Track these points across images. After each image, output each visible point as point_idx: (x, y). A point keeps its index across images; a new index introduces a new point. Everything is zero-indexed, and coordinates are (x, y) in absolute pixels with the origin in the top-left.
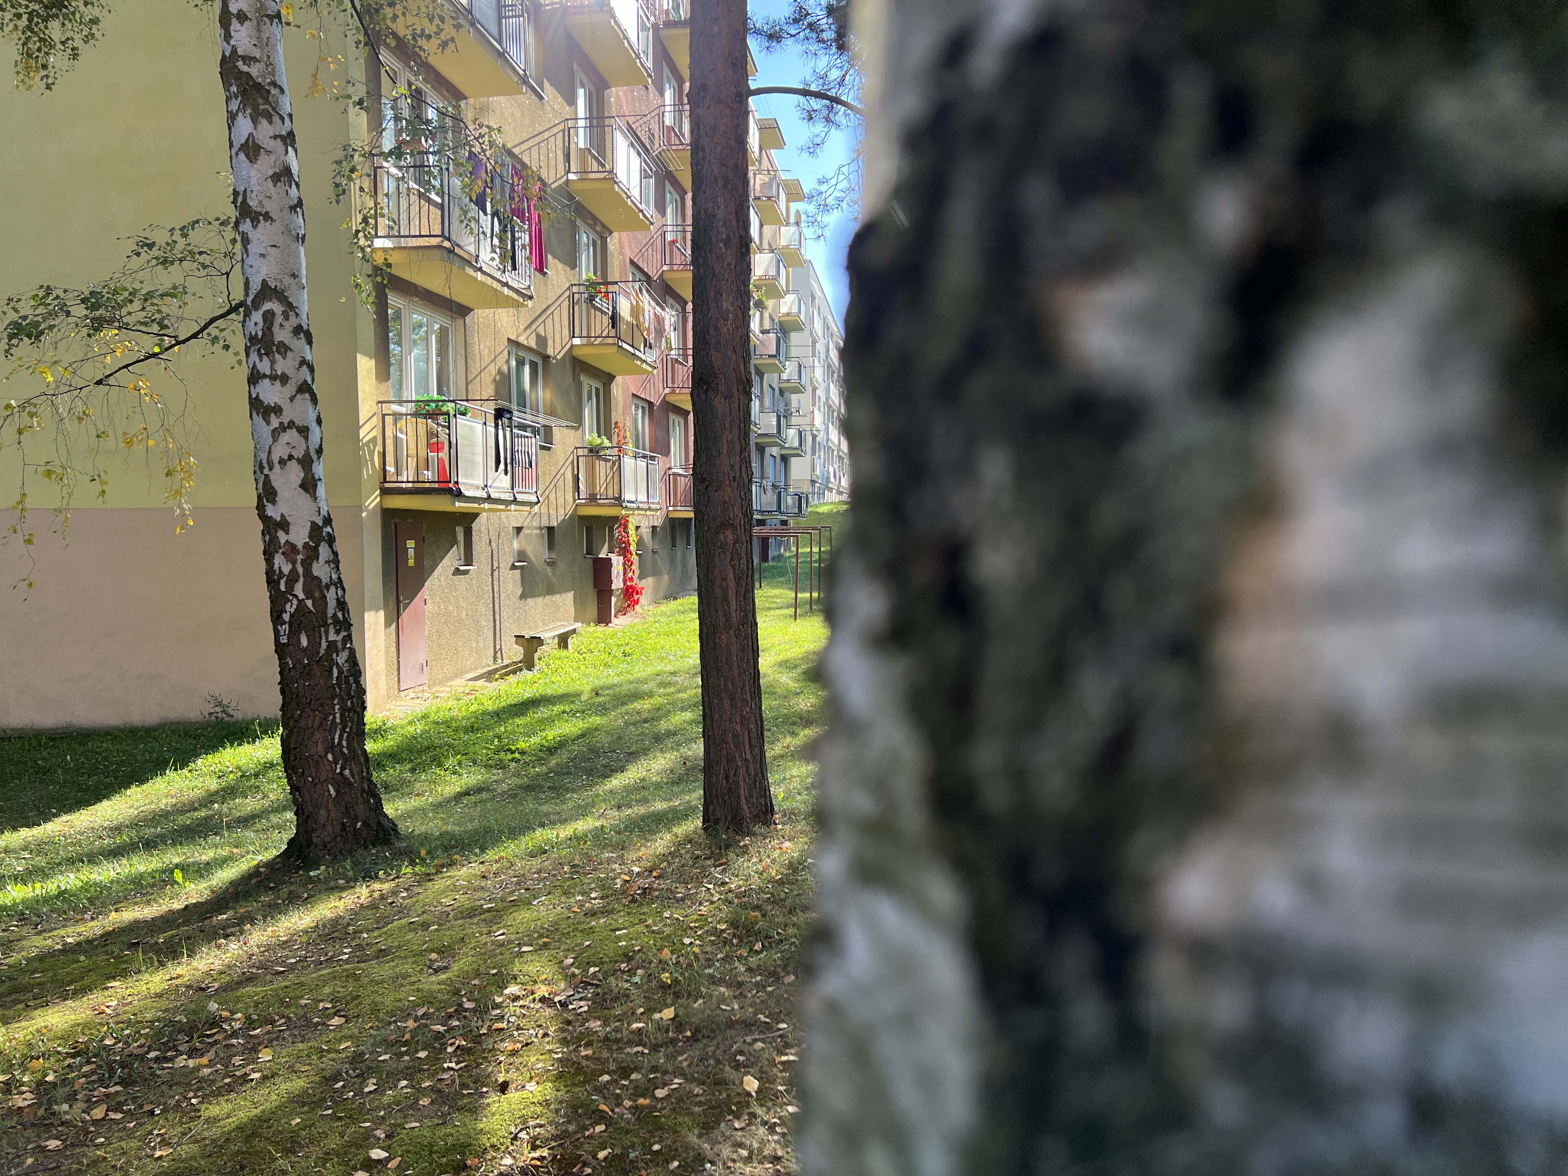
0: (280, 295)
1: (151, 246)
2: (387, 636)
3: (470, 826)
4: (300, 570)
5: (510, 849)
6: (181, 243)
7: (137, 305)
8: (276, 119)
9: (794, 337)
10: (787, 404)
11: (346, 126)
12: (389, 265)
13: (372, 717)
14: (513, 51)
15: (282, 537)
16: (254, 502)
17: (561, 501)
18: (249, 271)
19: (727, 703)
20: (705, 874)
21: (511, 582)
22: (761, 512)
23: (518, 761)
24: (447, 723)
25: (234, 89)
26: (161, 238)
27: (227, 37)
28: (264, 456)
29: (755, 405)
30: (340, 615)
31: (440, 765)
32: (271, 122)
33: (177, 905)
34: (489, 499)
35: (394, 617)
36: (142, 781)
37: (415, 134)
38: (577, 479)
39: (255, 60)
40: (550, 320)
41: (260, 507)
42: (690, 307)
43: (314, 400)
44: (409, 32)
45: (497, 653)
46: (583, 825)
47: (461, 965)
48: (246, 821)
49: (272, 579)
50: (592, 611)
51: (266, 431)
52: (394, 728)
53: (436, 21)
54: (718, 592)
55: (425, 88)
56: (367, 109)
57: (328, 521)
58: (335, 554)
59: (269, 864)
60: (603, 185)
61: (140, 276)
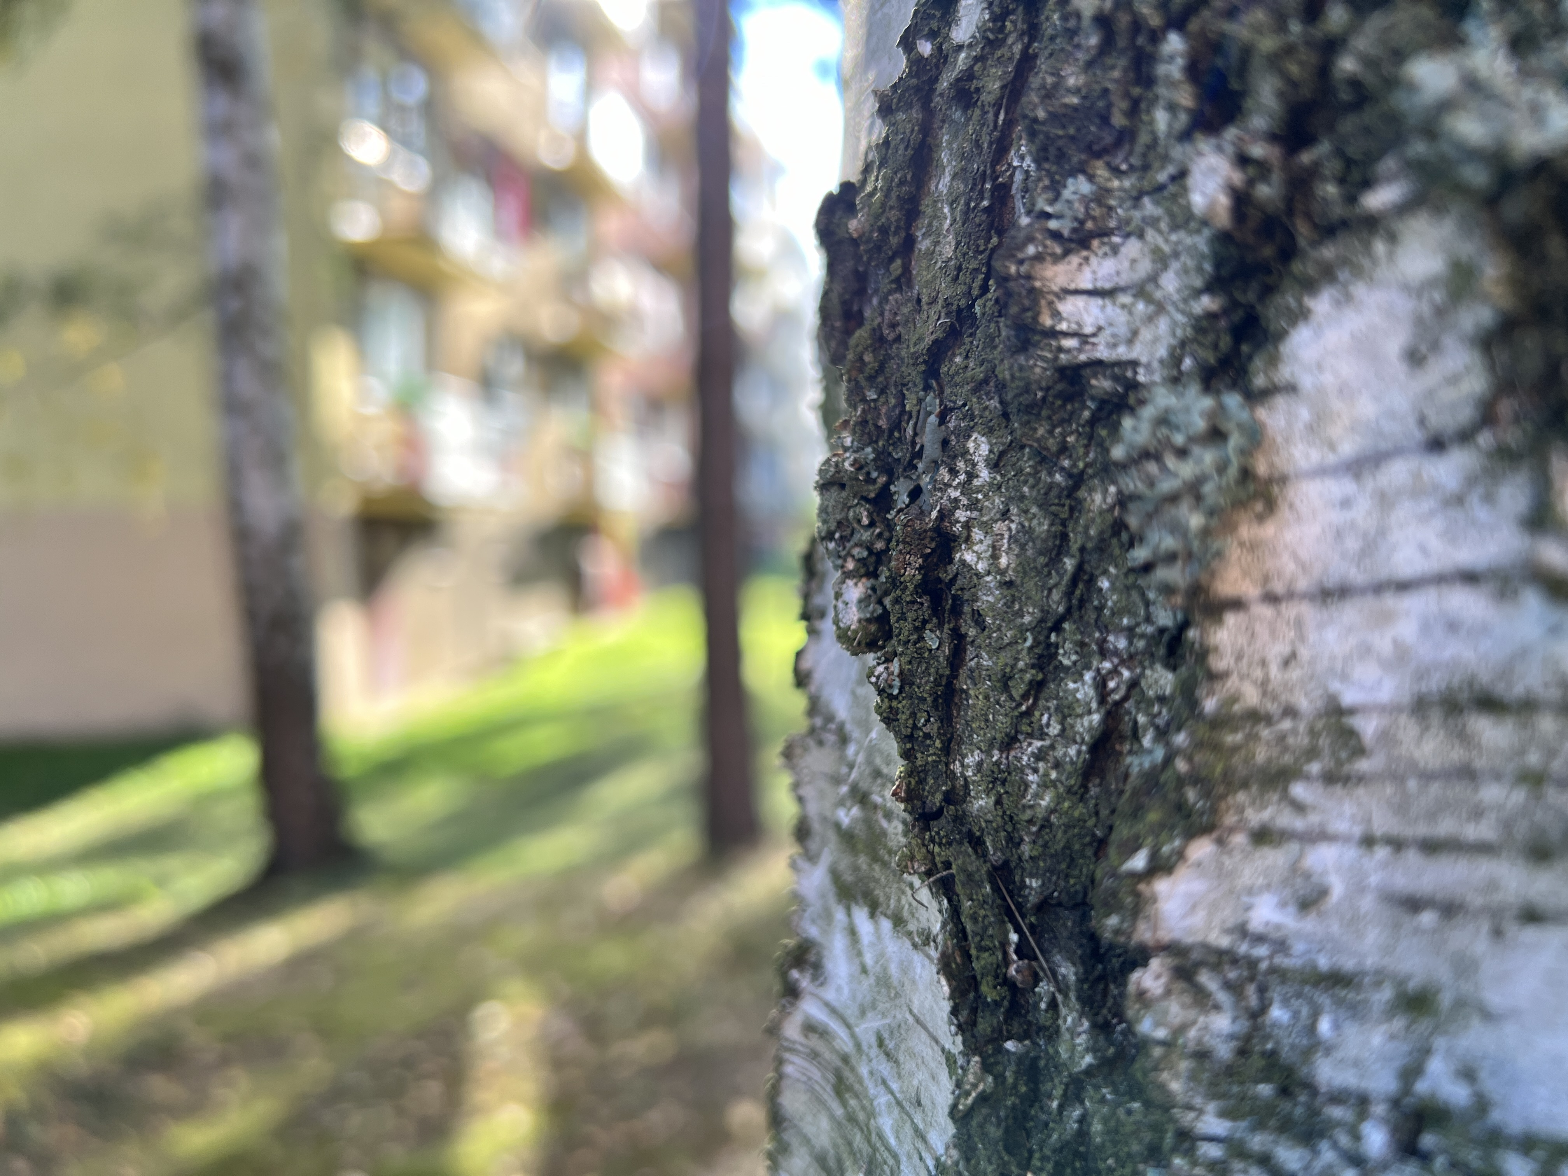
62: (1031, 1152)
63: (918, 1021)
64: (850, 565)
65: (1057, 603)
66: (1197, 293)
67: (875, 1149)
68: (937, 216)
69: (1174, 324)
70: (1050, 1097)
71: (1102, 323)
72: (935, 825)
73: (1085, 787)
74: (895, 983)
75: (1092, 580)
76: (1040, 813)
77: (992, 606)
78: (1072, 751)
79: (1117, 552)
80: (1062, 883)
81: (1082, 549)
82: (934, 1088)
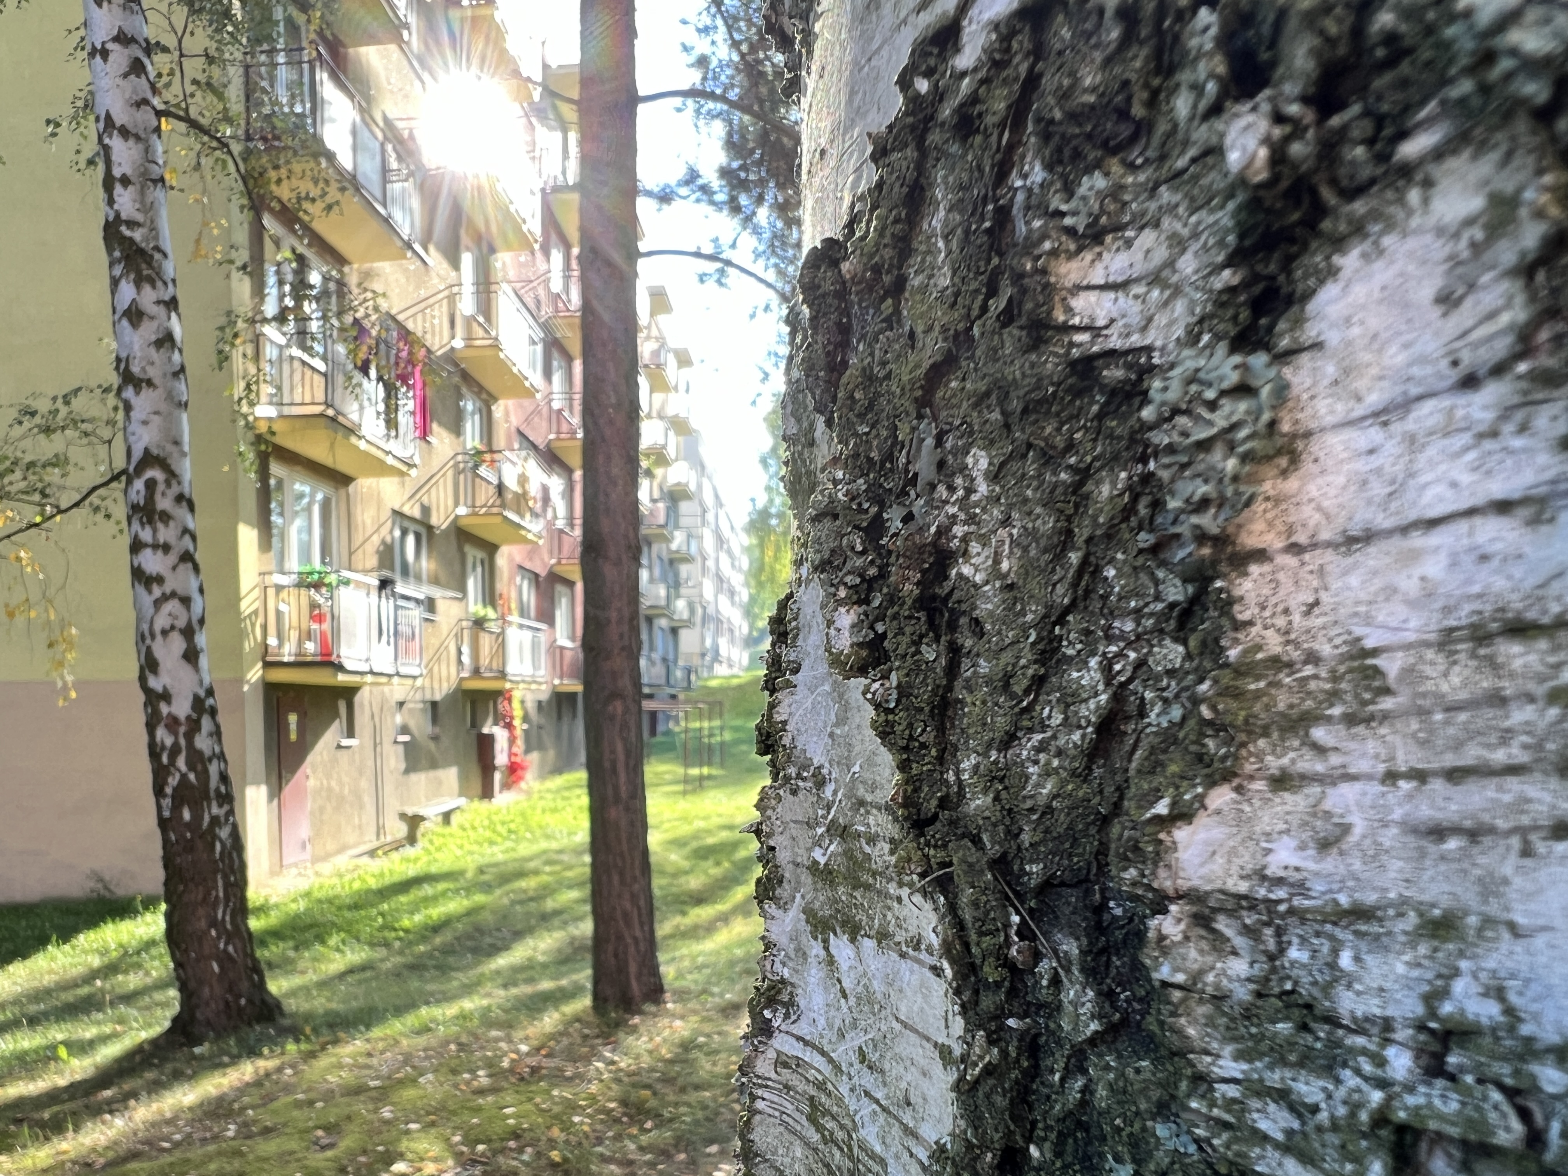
0: (162, 463)
1: (33, 414)
2: (270, 812)
3: (354, 1004)
4: (182, 742)
5: (396, 1026)
6: (63, 411)
7: (18, 474)
8: (159, 284)
9: (684, 507)
10: (676, 575)
11: (228, 292)
12: (273, 433)
13: (254, 894)
14: (399, 217)
15: (164, 709)
16: (136, 674)
17: (444, 673)
18: (132, 439)
19: (616, 879)
20: (594, 1054)
21: (394, 759)
22: (650, 686)
23: (400, 939)
24: (330, 901)
25: (117, 254)
26: (43, 406)
27: (111, 202)
28: (145, 627)
29: (644, 575)
30: (223, 789)
31: (323, 942)
32: (154, 287)
33: (62, 1082)
34: (372, 672)
35: (276, 791)
36: (25, 956)
37: (299, 299)
38: (460, 653)
39: (138, 224)
40: (433, 491)
41: (143, 680)
42: (578, 475)
43: (196, 569)
44: (293, 195)
45: (380, 830)
46: (468, 1004)
47: (347, 1142)
48: (129, 998)
49: (154, 752)
50: (476, 785)
51: (147, 600)
52: (277, 906)
53: (321, 184)
54: (607, 765)
55: (309, 254)
56: (250, 274)
57: (210, 692)
58: (218, 727)
59: (155, 1043)
60: (489, 352)
61: (22, 444)
62: (1034, 1123)
63: (905, 1025)
64: (842, 593)
65: (1062, 596)
66: (1218, 269)
67: (857, 1161)
68: (932, 251)
69: (1192, 303)
70: (1052, 1071)
71: (1114, 315)
72: (930, 831)
73: (1089, 768)
74: (879, 996)
75: (1097, 570)
76: (1042, 801)
77: (991, 613)
78: (1076, 737)
79: (1127, 536)
80: (1066, 862)
81: (1089, 540)
82: (925, 1084)
